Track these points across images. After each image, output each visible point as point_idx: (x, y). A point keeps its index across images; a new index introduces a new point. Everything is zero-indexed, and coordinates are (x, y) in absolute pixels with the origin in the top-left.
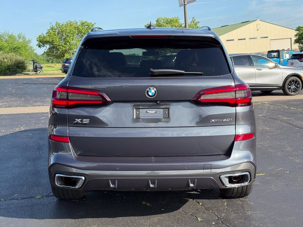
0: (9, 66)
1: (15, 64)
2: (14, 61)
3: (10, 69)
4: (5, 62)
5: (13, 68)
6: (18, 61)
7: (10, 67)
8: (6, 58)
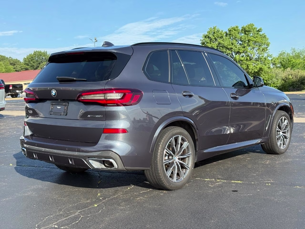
0: (293, 82)
1: (299, 81)
2: (298, 78)
3: (294, 86)
4: (290, 78)
5: (296, 84)
6: (303, 77)
7: (294, 84)
8: (291, 75)
